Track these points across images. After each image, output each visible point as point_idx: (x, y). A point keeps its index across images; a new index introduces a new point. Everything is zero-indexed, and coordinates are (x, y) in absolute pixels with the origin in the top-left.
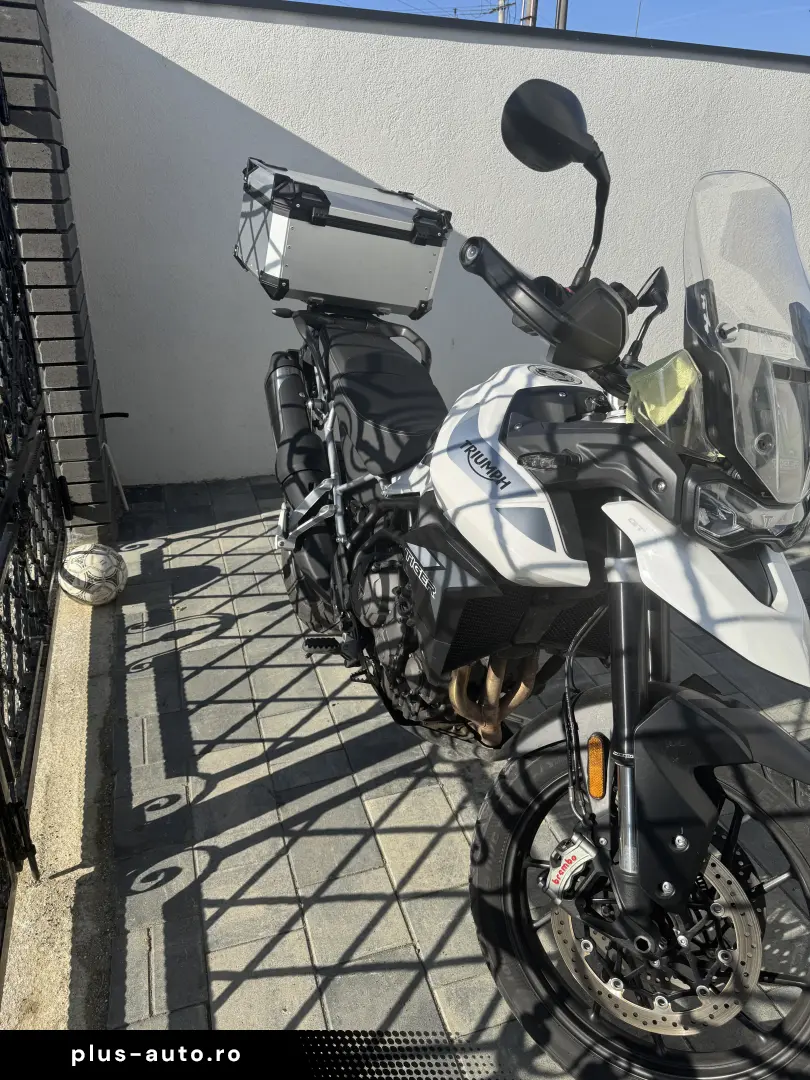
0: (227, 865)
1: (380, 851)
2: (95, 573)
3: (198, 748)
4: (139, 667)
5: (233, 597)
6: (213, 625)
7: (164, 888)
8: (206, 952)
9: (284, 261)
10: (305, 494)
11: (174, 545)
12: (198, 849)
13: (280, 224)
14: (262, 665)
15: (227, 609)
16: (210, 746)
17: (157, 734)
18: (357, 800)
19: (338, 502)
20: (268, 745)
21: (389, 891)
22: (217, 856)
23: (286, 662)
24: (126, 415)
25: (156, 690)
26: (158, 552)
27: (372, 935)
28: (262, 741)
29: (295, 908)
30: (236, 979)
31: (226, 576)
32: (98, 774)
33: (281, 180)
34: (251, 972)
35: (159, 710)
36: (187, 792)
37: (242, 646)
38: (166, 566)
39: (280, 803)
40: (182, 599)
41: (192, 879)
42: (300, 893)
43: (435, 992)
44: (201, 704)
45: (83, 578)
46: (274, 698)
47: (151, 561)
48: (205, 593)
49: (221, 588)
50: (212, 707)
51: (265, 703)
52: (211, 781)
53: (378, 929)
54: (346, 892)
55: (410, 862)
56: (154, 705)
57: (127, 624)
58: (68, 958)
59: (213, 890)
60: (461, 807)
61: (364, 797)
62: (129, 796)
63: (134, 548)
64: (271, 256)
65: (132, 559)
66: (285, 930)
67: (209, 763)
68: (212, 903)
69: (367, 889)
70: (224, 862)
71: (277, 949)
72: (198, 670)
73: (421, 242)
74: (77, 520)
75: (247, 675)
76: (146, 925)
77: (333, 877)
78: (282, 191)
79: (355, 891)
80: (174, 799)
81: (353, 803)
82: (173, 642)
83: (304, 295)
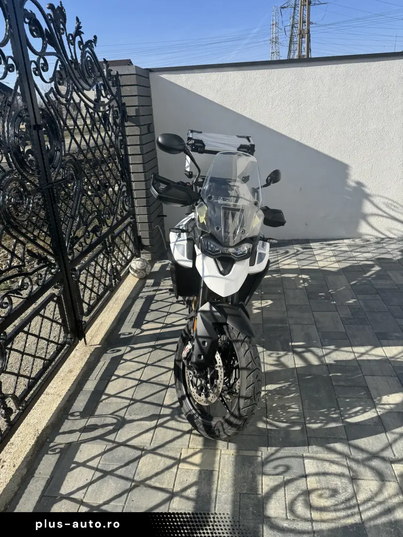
0: (133, 352)
2: (139, 267)
3: (145, 322)
4: (142, 298)
7: (114, 354)
8: (116, 369)
9: (190, 166)
12: (129, 347)
16: (148, 322)
17: (136, 316)
20: (164, 325)
22: (133, 349)
24: (166, 216)
25: (143, 305)
26: (167, 265)
27: (160, 376)
28: (163, 323)
29: (144, 365)
30: (119, 377)
32: (115, 324)
33: (190, 138)
34: (123, 377)
35: (140, 311)
36: (135, 333)
38: (167, 269)
39: (158, 339)
40: (166, 280)
41: (123, 353)
42: (148, 362)
43: (167, 393)
44: (152, 311)
45: (135, 268)
46: (174, 313)
47: (164, 267)
50: (155, 312)
51: (171, 313)
52: (143, 331)
53: (162, 375)
54: (160, 365)
56: (140, 309)
57: (146, 285)
58: (84, 364)
59: (126, 357)
62: (119, 330)
63: (160, 262)
64: (187, 164)
66: (138, 370)
67: (145, 327)
68: (124, 360)
69: (167, 366)
71: (133, 373)
72: (158, 301)
74: (144, 251)
75: (171, 305)
76: (105, 361)
77: (159, 361)
79: (163, 365)
80: (130, 333)
82: (155, 292)
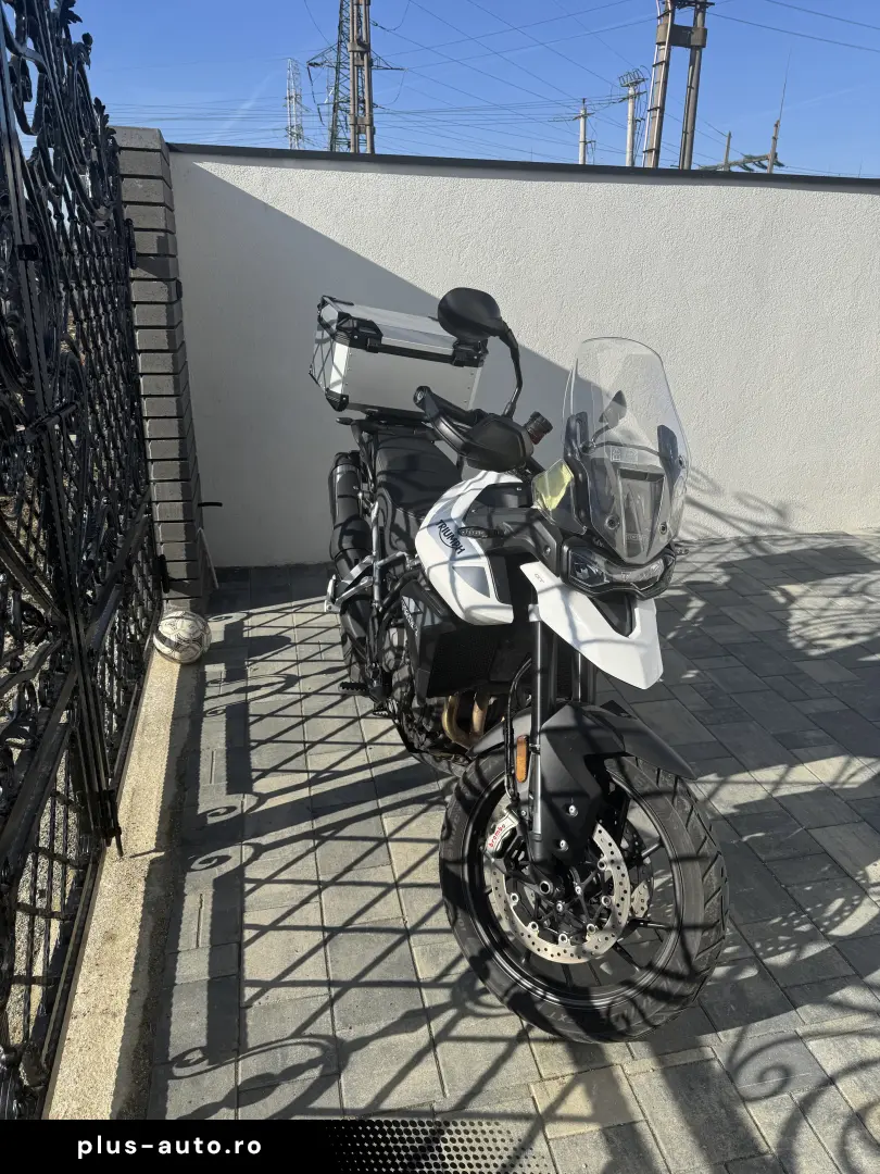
0: (265, 857)
1: (389, 853)
2: (184, 635)
3: (255, 775)
4: (214, 712)
5: (298, 662)
6: (279, 683)
7: (216, 869)
8: (243, 911)
9: (345, 381)
10: (351, 568)
11: (254, 618)
12: (248, 844)
13: (341, 351)
14: (315, 715)
15: (293, 671)
16: (264, 773)
17: (223, 762)
18: (378, 817)
19: (376, 574)
20: (311, 775)
21: (391, 880)
22: (259, 850)
23: (336, 714)
24: (220, 505)
25: (227, 730)
26: (240, 624)
27: (372, 910)
28: (308, 772)
29: (315, 888)
30: (262, 930)
31: (295, 644)
32: (174, 790)
33: (343, 316)
34: (274, 926)
35: (227, 745)
36: (242, 806)
37: (300, 700)
38: (245, 635)
39: (315, 815)
40: (255, 662)
41: (239, 864)
42: (321, 878)
43: (414, 950)
44: (261, 743)
45: (174, 639)
46: (322, 741)
47: (233, 631)
48: (275, 657)
49: (289, 654)
50: (270, 745)
51: (313, 744)
52: (262, 798)
53: (377, 905)
54: (356, 879)
55: (411, 862)
56: (223, 741)
57: (208, 679)
58: (140, 909)
59: (252, 872)
61: (383, 816)
62: (196, 805)
63: (220, 619)
64: (335, 377)
65: (217, 629)
66: (305, 902)
67: (262, 786)
68: (251, 881)
69: (373, 879)
70: (264, 854)
71: (297, 913)
72: (262, 717)
73: (459, 364)
74: (173, 594)
75: (302, 723)
76: (200, 891)
77: (349, 869)
78: (343, 326)
79: (364, 880)
80: (231, 809)
81: (374, 820)
82: (244, 695)
83: (362, 408)
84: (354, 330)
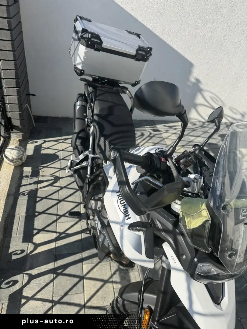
0: (34, 282)
1: (84, 286)
2: (15, 157)
3: (35, 232)
4: (24, 194)
5: (61, 169)
6: (52, 180)
7: (11, 288)
9: (83, 63)
10: (80, 155)
11: (46, 143)
12: (26, 274)
13: (82, 49)
14: (63, 200)
15: (57, 174)
16: (39, 231)
17: (23, 224)
18: (81, 263)
19: (90, 160)
20: (58, 235)
21: (83, 303)
22: (32, 278)
23: (71, 200)
24: (35, 95)
25: (27, 205)
26: (40, 146)
28: (56, 232)
29: (51, 305)
31: (60, 160)
33: (84, 31)
35: (26, 213)
36: (27, 250)
37: (58, 191)
38: (42, 152)
39: (56, 259)
40: (44, 167)
41: (21, 286)
42: (54, 299)
44: (40, 213)
46: (64, 215)
47: (38, 149)
48: (52, 166)
49: (57, 165)
50: (43, 215)
51: (61, 216)
52: (36, 246)
54: (69, 301)
55: (92, 293)
56: (25, 211)
57: (24, 175)
59: (26, 292)
60: (115, 273)
61: (84, 263)
62: (9, 247)
63: (33, 142)
64: (78, 61)
65: (30, 148)
67: (38, 239)
68: (25, 298)
69: (76, 301)
70: (32, 281)
73: (138, 60)
74: (15, 131)
75: (57, 204)
76: (2, 302)
77: (66, 294)
78: (84, 36)
79: (72, 301)
80: (23, 251)
81: (79, 265)
82: (36, 185)
83: (91, 76)
84: (89, 39)
